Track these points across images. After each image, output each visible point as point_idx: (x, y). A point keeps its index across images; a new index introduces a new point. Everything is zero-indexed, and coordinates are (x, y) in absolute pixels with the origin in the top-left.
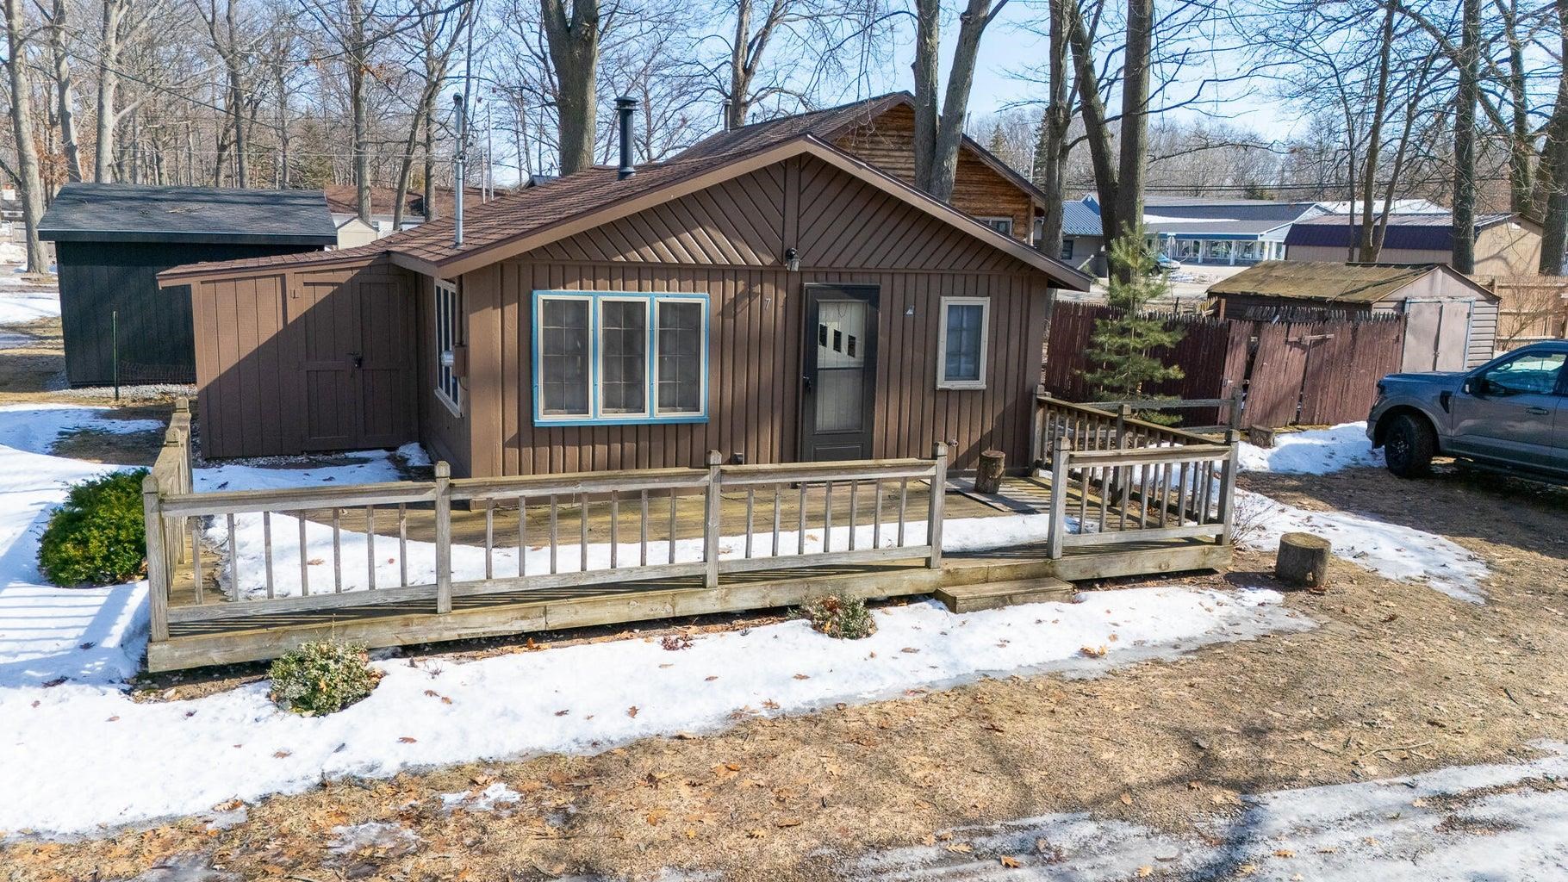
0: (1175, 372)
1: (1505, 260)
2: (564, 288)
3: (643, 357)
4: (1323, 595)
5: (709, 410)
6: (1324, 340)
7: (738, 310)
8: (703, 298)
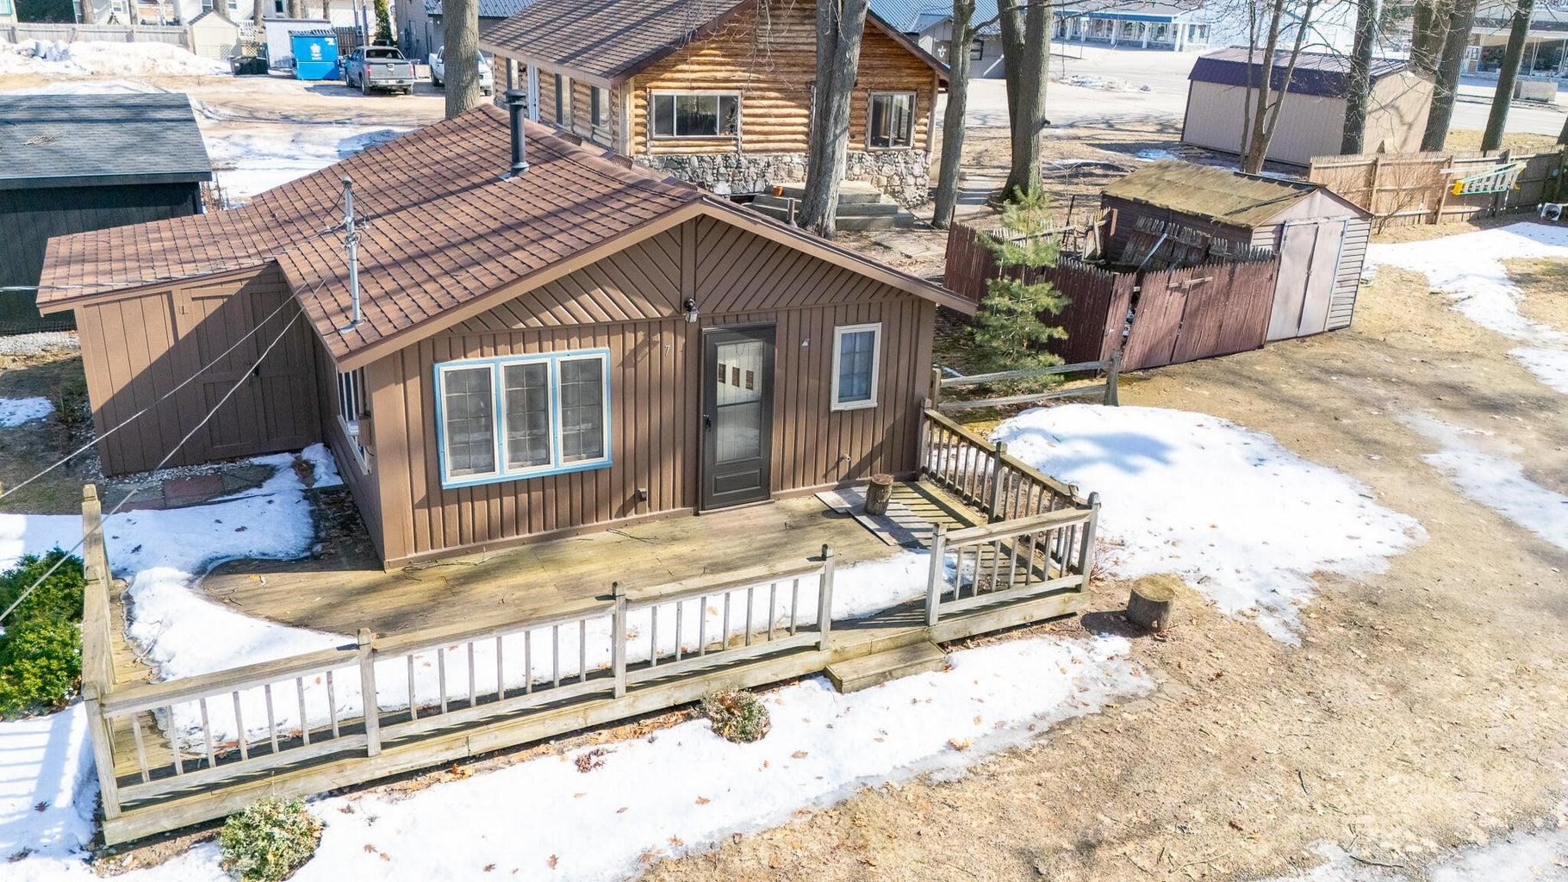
0: (1059, 333)
1: (1397, 109)
2: (466, 357)
3: (546, 411)
4: (1164, 641)
5: (613, 454)
6: (1202, 283)
7: (638, 359)
8: (604, 353)
